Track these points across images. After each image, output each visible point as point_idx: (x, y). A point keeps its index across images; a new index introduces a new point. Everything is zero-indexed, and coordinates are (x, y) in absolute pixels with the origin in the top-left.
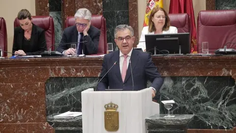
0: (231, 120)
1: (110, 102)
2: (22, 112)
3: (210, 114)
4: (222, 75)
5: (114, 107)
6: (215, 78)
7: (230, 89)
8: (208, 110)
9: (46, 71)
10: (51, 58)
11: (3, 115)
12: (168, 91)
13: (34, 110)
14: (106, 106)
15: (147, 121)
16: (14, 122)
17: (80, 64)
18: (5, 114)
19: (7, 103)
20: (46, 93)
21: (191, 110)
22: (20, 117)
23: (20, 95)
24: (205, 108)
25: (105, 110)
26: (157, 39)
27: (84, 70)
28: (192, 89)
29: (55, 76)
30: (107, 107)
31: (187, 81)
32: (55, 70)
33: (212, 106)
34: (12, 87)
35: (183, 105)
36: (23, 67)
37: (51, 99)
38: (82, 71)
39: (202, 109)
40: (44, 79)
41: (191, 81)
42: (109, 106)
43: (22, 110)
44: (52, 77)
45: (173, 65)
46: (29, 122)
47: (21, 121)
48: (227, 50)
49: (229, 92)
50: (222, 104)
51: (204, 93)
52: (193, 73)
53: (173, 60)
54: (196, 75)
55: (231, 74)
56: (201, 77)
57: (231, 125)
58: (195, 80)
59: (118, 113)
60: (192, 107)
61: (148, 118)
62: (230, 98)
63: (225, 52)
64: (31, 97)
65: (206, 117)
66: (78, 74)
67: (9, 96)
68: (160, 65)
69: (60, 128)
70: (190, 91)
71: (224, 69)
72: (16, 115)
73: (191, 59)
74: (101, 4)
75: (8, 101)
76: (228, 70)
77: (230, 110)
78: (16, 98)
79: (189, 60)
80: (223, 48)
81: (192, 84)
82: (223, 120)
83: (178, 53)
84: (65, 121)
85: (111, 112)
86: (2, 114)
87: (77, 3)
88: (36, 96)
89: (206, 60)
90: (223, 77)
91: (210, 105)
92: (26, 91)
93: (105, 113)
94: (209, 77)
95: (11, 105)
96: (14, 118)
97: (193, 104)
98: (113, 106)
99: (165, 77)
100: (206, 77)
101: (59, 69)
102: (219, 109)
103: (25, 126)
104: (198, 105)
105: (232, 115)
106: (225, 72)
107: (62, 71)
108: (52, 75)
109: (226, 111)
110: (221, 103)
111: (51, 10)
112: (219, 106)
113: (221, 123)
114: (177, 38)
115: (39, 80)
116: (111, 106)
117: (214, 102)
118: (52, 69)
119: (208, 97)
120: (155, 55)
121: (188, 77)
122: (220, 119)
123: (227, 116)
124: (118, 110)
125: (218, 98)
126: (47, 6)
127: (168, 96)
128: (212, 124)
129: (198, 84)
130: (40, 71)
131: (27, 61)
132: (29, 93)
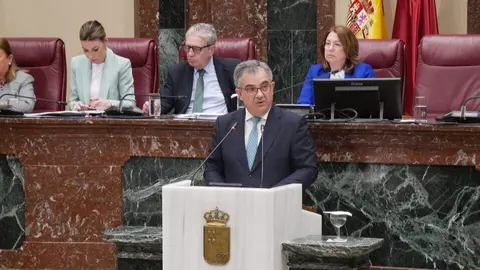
0: (473, 252)
1: (214, 209)
2: (77, 220)
3: (432, 238)
4: (456, 164)
5: (223, 217)
6: (443, 168)
7: (473, 191)
8: (428, 230)
9: (125, 143)
10: (134, 120)
11: (41, 226)
12: (354, 191)
13: (100, 217)
14: (207, 216)
15: (285, 247)
16: (61, 239)
17: (188, 133)
18: (44, 222)
19: (50, 202)
20: (123, 186)
21: (395, 230)
22: (74, 232)
23: (74, 188)
24: (423, 228)
25: (204, 223)
26: (338, 89)
27: (196, 144)
28: (399, 188)
29: (140, 154)
30: (209, 218)
31: (390, 172)
32: (141, 143)
33: (437, 223)
34: (60, 172)
35: (380, 221)
36: (81, 135)
37: (133, 198)
38: (192, 147)
39: (417, 228)
40: (119, 160)
41: (397, 174)
42: (213, 215)
43: (77, 216)
44: (135, 156)
45: (362, 140)
46: (90, 240)
47: (75, 239)
48: (468, 114)
49: (469, 198)
50: (457, 220)
51: (422, 198)
52: (402, 157)
53: (361, 132)
54: (407, 161)
55: (474, 161)
56: (416, 165)
57: (471, 263)
58: (404, 172)
59: (228, 230)
60: (398, 224)
61: (288, 242)
62: (472, 210)
63: (462, 118)
64: (96, 193)
65: (424, 244)
66: (184, 152)
67: (53, 190)
68: (338, 140)
69: (125, 255)
70: (396, 192)
71: (461, 151)
72: (66, 227)
73: (397, 130)
74: (265, 15)
75: (52, 199)
76: (469, 153)
77: (471, 233)
78: (66, 194)
79: (395, 132)
80: (459, 110)
81: (398, 179)
82: (457, 252)
83: (378, 117)
84: (133, 241)
85: (216, 228)
86: (39, 224)
87: (214, 14)
88: (105, 192)
89: (425, 133)
90: (460, 167)
91: (433, 222)
92: (86, 180)
93: (205, 229)
94: (433, 166)
95: (57, 208)
96: (61, 231)
97: (400, 219)
98: (220, 215)
99: (347, 163)
100: (426, 166)
101: (149, 142)
102: (450, 230)
103: (82, 248)
104: (410, 220)
105: (475, 243)
106: (462, 158)
107: (155, 146)
108: (135, 151)
109: (463, 235)
110: (453, 219)
111: (164, 25)
112: (450, 225)
113: (453, 258)
114: (376, 88)
115: (112, 161)
116: (216, 217)
117: (441, 216)
118: (134, 141)
119: (430, 207)
120: (332, 119)
121: (391, 164)
122: (452, 250)
123: (464, 244)
124: (230, 224)
125: (448, 209)
126: (155, 18)
127: (352, 201)
128: (435, 258)
129: (409, 180)
130: (113, 144)
131: (89, 124)
132: (91, 185)
